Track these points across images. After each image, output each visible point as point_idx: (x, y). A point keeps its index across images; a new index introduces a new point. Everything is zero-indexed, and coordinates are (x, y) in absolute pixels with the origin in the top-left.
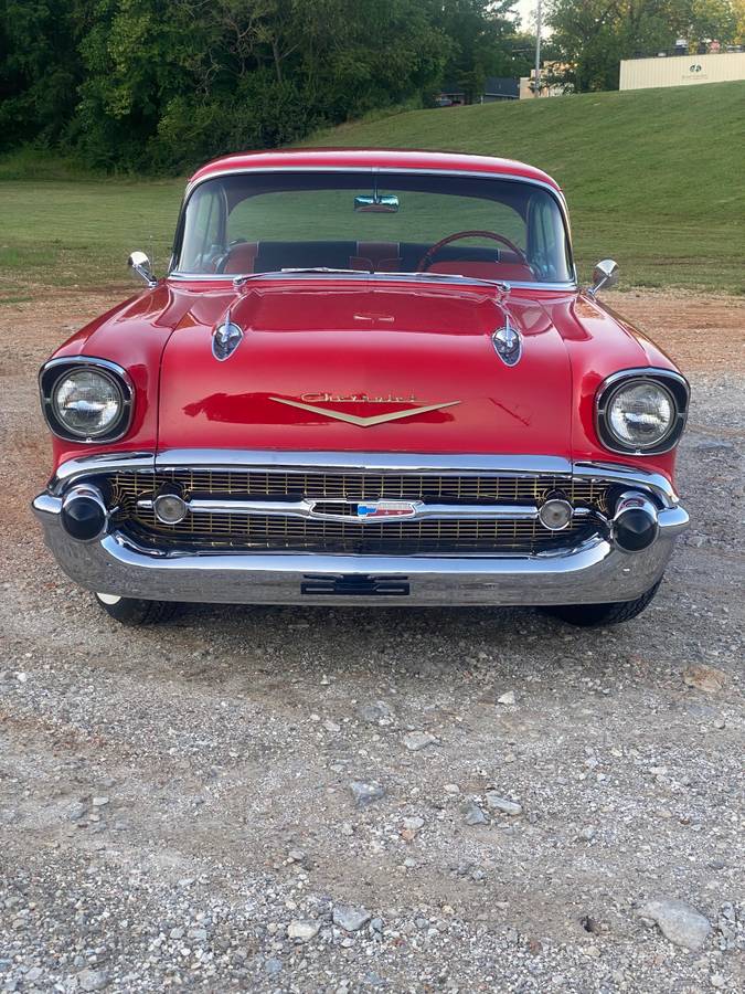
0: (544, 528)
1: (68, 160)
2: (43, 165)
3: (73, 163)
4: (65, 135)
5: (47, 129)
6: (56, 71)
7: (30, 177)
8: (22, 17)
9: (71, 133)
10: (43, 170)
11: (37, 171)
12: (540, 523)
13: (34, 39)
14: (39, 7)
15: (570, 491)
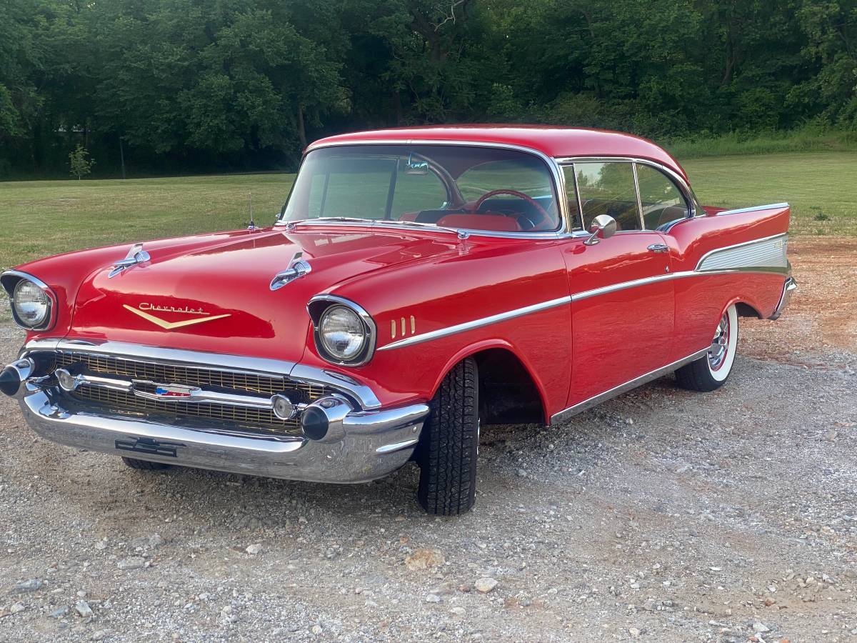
0: (275, 416)
1: (844, 133)
2: (821, 138)
3: (848, 136)
4: (844, 112)
5: (830, 108)
6: (841, 58)
7: (807, 148)
8: (814, 14)
9: (849, 110)
10: (819, 143)
11: (814, 143)
12: (273, 412)
13: (824, 32)
14: (831, 5)
15: (309, 391)
